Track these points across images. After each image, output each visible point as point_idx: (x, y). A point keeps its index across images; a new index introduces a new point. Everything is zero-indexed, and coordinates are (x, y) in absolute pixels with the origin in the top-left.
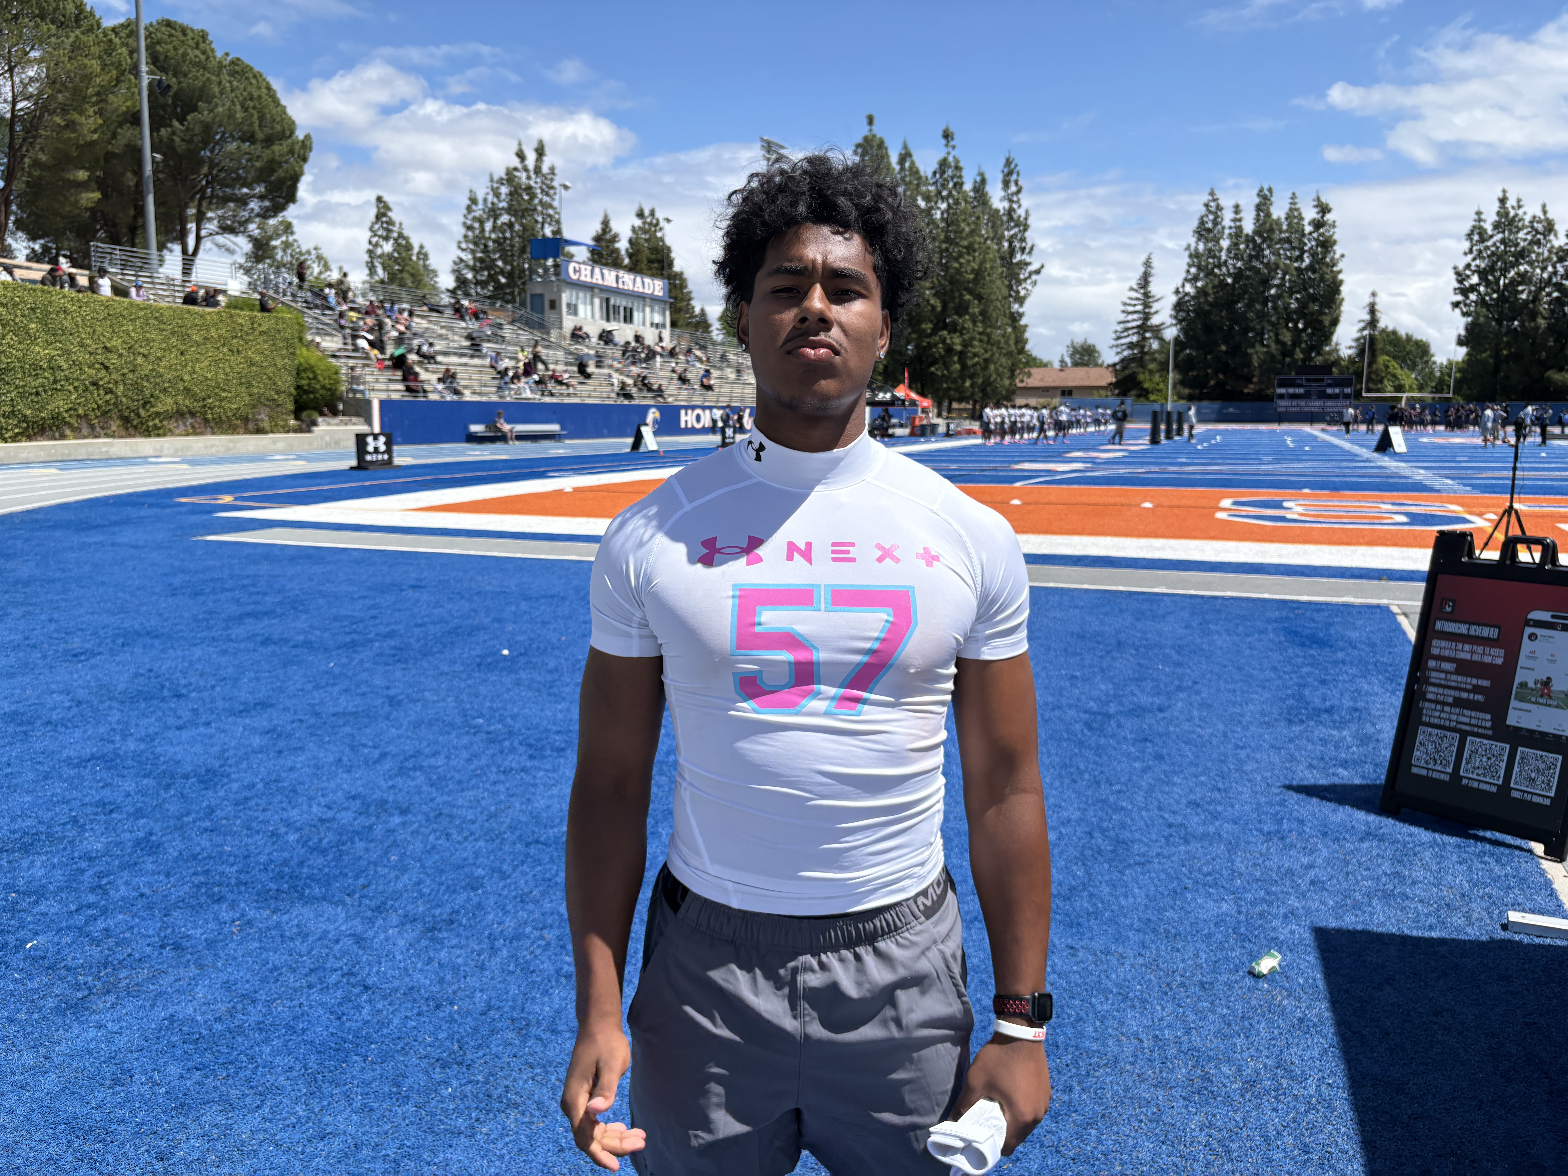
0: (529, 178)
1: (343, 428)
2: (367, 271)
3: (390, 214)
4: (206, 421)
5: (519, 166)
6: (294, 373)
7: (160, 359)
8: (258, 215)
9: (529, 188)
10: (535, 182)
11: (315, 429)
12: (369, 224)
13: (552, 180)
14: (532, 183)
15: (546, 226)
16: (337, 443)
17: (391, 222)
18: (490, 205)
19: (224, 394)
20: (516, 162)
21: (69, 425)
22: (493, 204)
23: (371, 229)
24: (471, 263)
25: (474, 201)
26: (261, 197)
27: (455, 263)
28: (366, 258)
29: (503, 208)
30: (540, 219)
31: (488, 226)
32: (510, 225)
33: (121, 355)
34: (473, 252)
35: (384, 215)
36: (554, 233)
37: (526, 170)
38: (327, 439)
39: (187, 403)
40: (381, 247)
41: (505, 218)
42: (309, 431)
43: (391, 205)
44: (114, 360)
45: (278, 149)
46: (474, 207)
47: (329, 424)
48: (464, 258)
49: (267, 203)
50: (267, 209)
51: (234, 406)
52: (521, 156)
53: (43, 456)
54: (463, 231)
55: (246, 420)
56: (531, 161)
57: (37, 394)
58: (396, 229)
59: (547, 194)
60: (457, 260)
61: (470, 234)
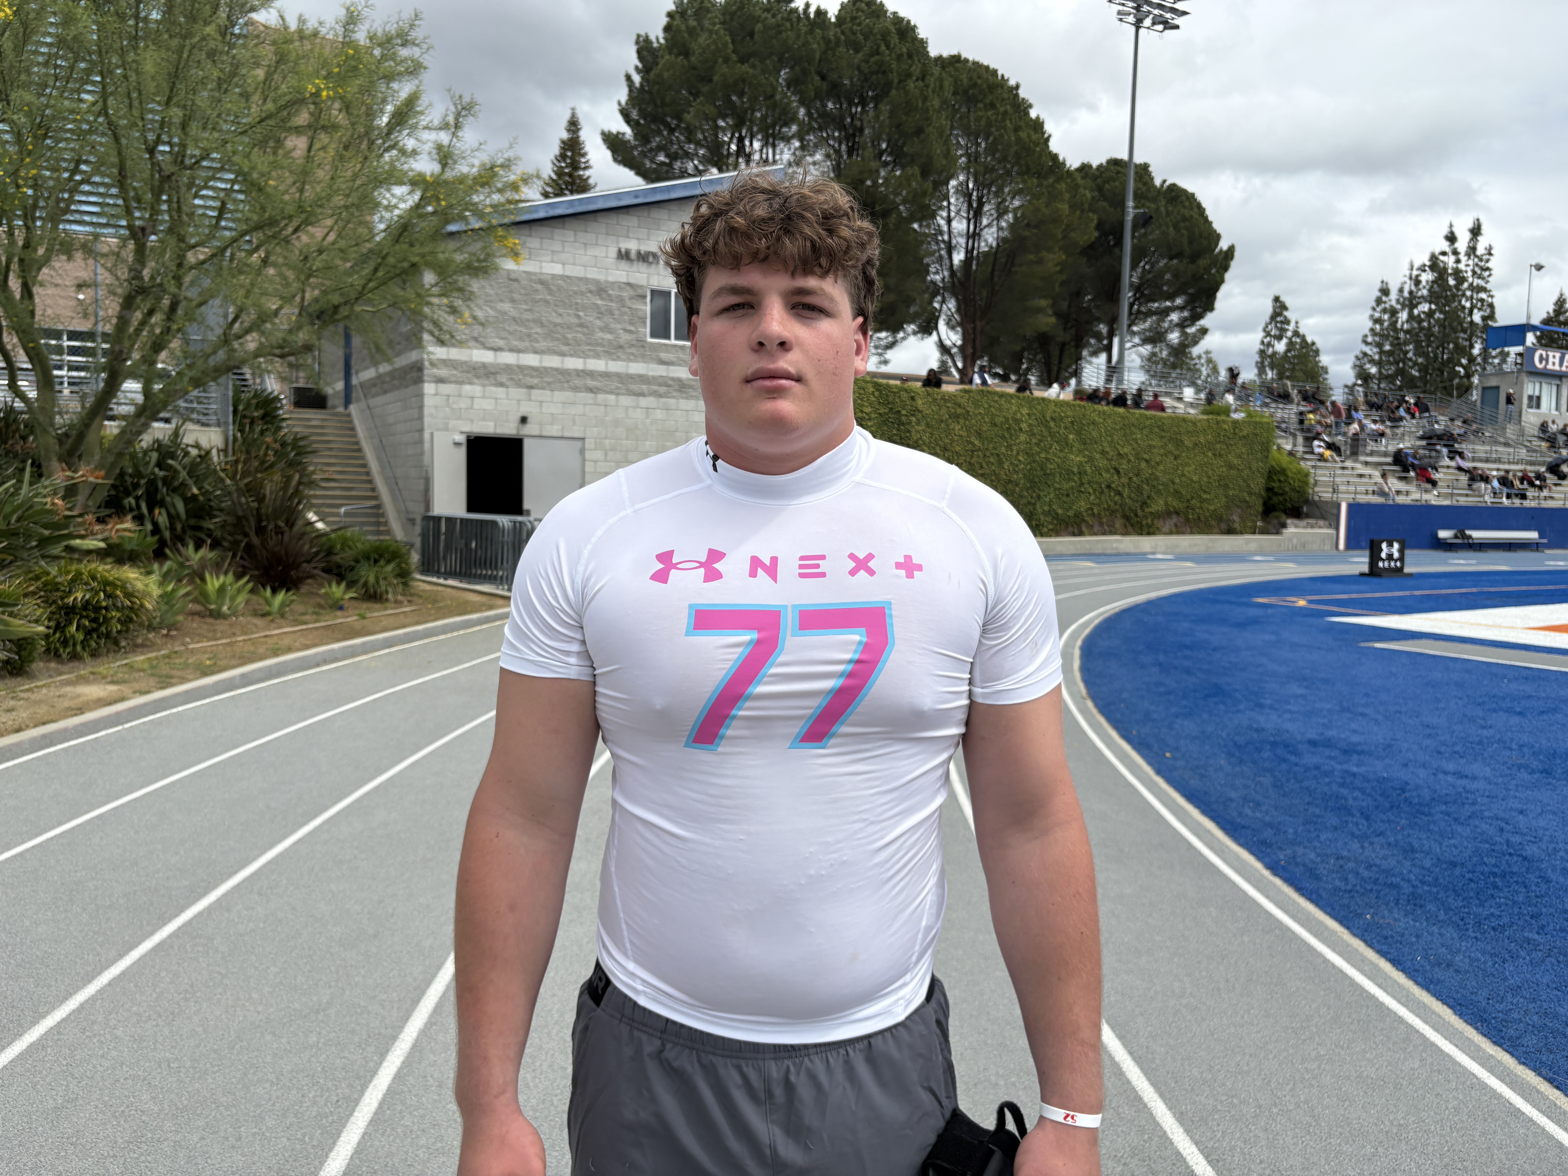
0: (1458, 261)
1: (1309, 530)
2: (1256, 371)
3: (1285, 313)
4: (1187, 520)
5: (1448, 250)
6: (1266, 475)
7: (1158, 464)
8: (1177, 325)
9: (1457, 273)
10: (1466, 265)
11: (1284, 531)
12: (1263, 325)
13: (1488, 261)
14: (1462, 266)
15: (1475, 311)
16: (1304, 545)
17: (1287, 322)
18: (1406, 294)
19: (1205, 496)
20: (1445, 246)
21: (1087, 522)
22: (1411, 292)
23: (1264, 330)
24: (1377, 357)
25: (1385, 291)
26: (1181, 308)
27: (1357, 358)
28: (1257, 358)
29: (1422, 297)
30: (1468, 305)
31: (1404, 316)
32: (1430, 314)
33: (1129, 461)
34: (1379, 345)
35: (1280, 314)
36: (1484, 318)
37: (1455, 253)
38: (1295, 541)
39: (1175, 504)
40: (1273, 346)
41: (1425, 307)
42: (1278, 533)
43: (1288, 304)
44: (1124, 466)
45: (1202, 262)
46: (1384, 298)
47: (1296, 526)
48: (1369, 352)
49: (1186, 314)
50: (1185, 319)
51: (1212, 508)
52: (1451, 238)
53: (1072, 550)
54: (1370, 324)
55: (1220, 519)
56: (1462, 245)
57: (1068, 495)
58: (1291, 327)
59: (1480, 277)
60: (1361, 356)
61: (1378, 327)
